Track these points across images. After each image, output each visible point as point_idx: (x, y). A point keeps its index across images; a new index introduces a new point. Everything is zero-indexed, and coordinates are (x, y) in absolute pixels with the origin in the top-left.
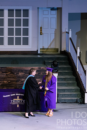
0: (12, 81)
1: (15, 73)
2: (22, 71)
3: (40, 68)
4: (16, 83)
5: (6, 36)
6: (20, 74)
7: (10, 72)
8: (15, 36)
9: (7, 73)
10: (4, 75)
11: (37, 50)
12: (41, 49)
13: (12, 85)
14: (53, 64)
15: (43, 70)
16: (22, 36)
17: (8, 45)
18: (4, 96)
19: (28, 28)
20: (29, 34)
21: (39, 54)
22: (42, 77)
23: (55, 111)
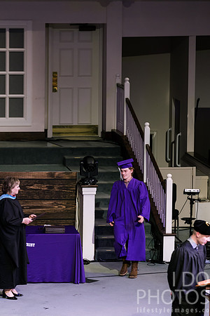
3: (52, 175)
11: (46, 130)
12: (54, 127)
14: (86, 165)
15: (59, 179)
16: (7, 96)
19: (23, 75)
20: (25, 91)
21: (51, 140)
22: (57, 197)
23: (89, 281)
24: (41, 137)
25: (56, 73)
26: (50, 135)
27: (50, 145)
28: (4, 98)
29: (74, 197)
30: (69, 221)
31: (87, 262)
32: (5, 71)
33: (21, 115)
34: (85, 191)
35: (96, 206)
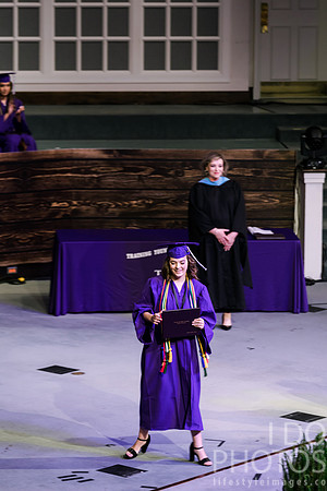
0: (158, 201)
1: (171, 173)
2: (195, 164)
3: (259, 154)
4: (172, 208)
5: (137, 38)
6: (189, 175)
7: (151, 169)
8: (168, 38)
9: (143, 170)
10: (131, 180)
11: (251, 89)
12: (263, 84)
13: (161, 216)
14: (309, 140)
15: (270, 160)
16: (195, 38)
17: (146, 69)
18: (130, 256)
19: (217, 9)
20: (220, 32)
21: (258, 104)
22: (268, 187)
23: (314, 309)
24: (243, 98)
25: (266, 5)
26: (257, 96)
27: (256, 111)
28: (190, 42)
30: (286, 222)
31: (311, 282)
34: (308, 177)
35: (324, 201)
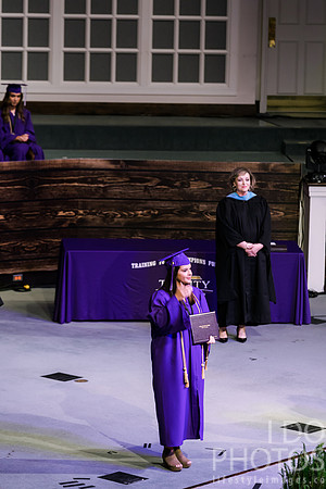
0: (163, 212)
1: (177, 184)
2: (200, 175)
3: (264, 167)
4: (177, 218)
5: (145, 50)
6: (195, 186)
7: (157, 180)
8: (177, 51)
9: (148, 181)
10: (137, 191)
11: (258, 102)
12: (269, 97)
13: (166, 227)
14: (315, 154)
15: (276, 173)
16: (203, 51)
18: (135, 265)
19: (225, 22)
20: (228, 45)
21: (264, 117)
22: (272, 200)
23: (316, 321)
24: (250, 112)
25: (274, 19)
26: (263, 110)
27: (263, 124)
28: (198, 55)
29: (297, 201)
30: (290, 235)
31: (314, 294)
32: (199, 15)
33: (222, 79)
34: (313, 191)
